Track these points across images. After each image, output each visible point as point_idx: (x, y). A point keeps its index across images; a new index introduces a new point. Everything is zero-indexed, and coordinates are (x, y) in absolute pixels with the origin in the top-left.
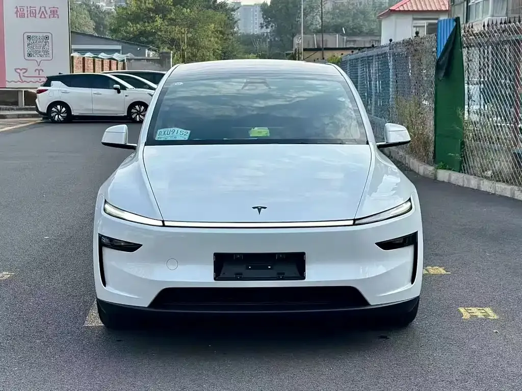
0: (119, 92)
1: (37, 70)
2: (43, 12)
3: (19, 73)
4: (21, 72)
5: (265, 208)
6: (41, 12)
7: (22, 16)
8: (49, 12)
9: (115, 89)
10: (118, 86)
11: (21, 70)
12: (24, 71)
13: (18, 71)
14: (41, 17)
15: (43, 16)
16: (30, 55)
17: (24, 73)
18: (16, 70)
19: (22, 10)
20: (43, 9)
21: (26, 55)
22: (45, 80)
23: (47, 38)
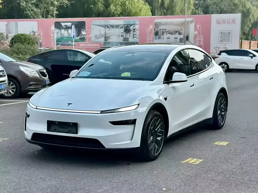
0: (252, 58)
1: (224, 48)
2: (229, 22)
3: (216, 49)
4: (217, 49)
5: (71, 104)
6: (228, 21)
7: (219, 23)
8: (231, 22)
9: (250, 56)
10: (252, 55)
11: (217, 48)
12: (218, 48)
13: (216, 48)
14: (227, 24)
15: (229, 23)
16: (221, 41)
17: (218, 49)
18: (215, 48)
19: (219, 21)
20: (229, 20)
21: (220, 41)
22: (219, 52)
23: (230, 33)
